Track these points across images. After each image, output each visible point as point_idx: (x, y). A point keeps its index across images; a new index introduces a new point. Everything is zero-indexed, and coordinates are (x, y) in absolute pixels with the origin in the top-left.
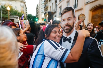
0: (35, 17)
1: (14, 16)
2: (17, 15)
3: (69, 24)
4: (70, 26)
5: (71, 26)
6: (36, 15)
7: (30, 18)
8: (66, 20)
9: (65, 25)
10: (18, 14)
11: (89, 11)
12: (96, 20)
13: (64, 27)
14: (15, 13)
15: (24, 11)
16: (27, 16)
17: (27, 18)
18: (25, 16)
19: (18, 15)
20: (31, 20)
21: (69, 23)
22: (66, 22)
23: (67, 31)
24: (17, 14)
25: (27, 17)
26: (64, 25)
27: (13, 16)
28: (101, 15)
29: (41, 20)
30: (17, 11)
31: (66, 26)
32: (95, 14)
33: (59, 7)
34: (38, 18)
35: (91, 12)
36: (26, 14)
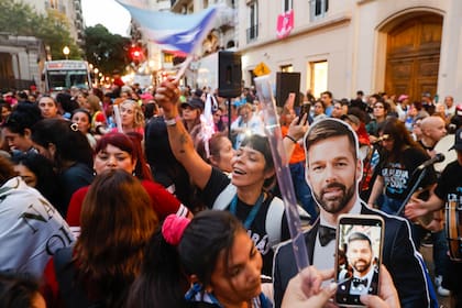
0: (127, 42)
1: (11, 38)
2: (24, 28)
3: (339, 181)
4: (342, 187)
5: (348, 187)
6: (132, 33)
7: (100, 46)
8: (329, 166)
9: (325, 184)
10: (34, 23)
11: (377, 32)
12: (402, 69)
13: (323, 193)
14: (14, 19)
15: (64, 8)
16: (80, 36)
17: (82, 47)
18: (74, 34)
19: (30, 31)
20: (107, 55)
21: (341, 179)
22: (328, 174)
23: (333, 205)
24: (26, 25)
25: (80, 41)
26: (321, 184)
27: (6, 37)
28: (421, 50)
29: (160, 57)
30: (26, 8)
31: (330, 186)
32: (398, 44)
33: (248, 4)
34: (139, 47)
35: (384, 37)
36: (79, 27)
